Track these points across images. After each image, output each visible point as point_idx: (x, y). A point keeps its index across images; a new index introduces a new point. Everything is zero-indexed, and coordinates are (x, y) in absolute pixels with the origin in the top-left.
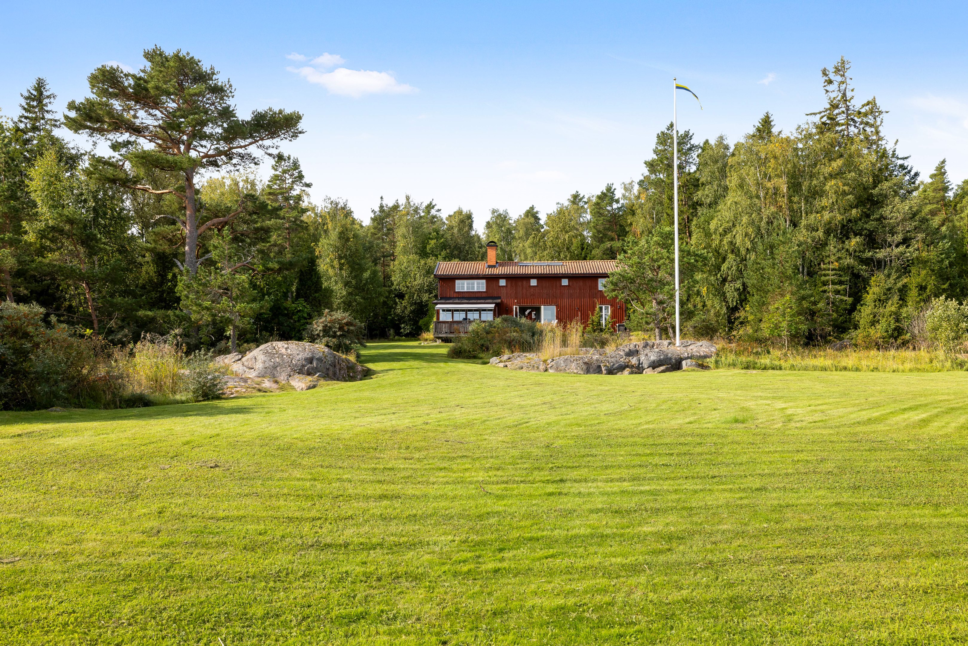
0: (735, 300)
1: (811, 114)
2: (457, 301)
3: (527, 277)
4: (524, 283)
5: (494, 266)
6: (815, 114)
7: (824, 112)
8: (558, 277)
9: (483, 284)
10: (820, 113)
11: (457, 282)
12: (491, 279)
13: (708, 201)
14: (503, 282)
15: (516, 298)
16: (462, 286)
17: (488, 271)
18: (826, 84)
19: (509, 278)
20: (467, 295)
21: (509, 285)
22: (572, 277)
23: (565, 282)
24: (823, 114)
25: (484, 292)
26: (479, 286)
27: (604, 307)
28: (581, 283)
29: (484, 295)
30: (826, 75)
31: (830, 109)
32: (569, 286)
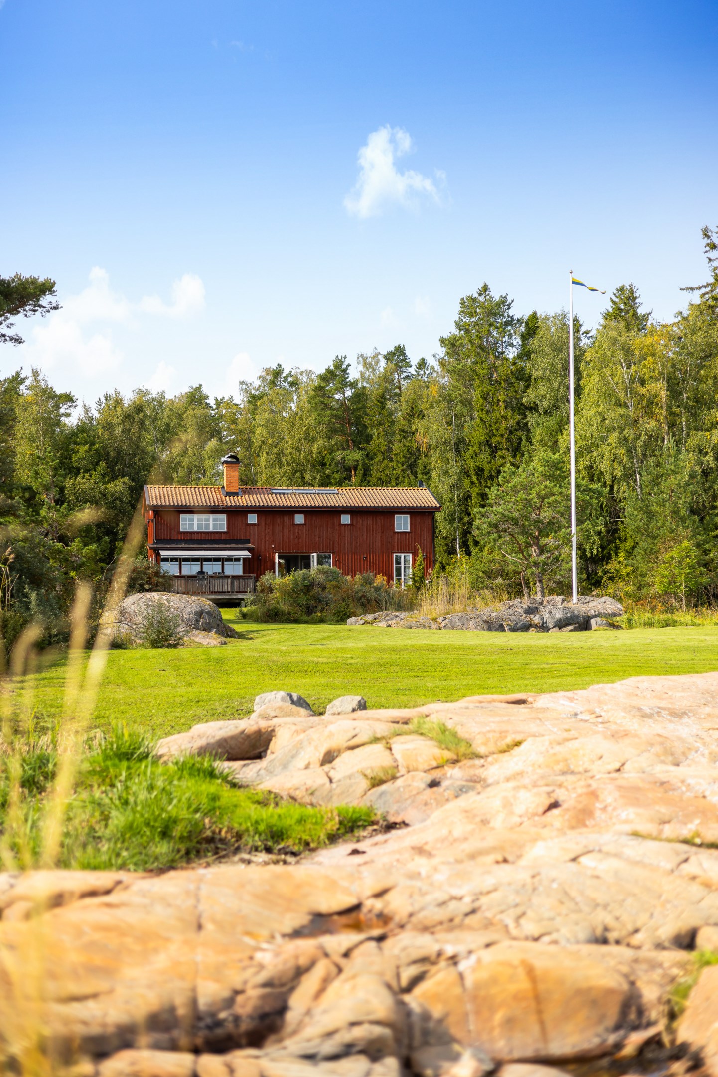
0: (595, 547)
1: (687, 289)
2: (183, 546)
3: (290, 511)
4: (286, 519)
5: (235, 494)
6: (692, 289)
7: (705, 287)
8: (336, 512)
9: (222, 520)
10: (699, 288)
11: (182, 516)
12: (235, 513)
13: (546, 404)
14: (252, 519)
15: (273, 542)
16: (191, 523)
17: (230, 501)
18: (708, 248)
19: (261, 511)
20: (197, 537)
21: (262, 523)
22: (357, 512)
23: (346, 519)
24: (703, 290)
25: (224, 532)
26: (217, 523)
27: (402, 555)
28: (369, 520)
29: (223, 537)
30: (709, 237)
31: (712, 285)
32: (351, 524)
